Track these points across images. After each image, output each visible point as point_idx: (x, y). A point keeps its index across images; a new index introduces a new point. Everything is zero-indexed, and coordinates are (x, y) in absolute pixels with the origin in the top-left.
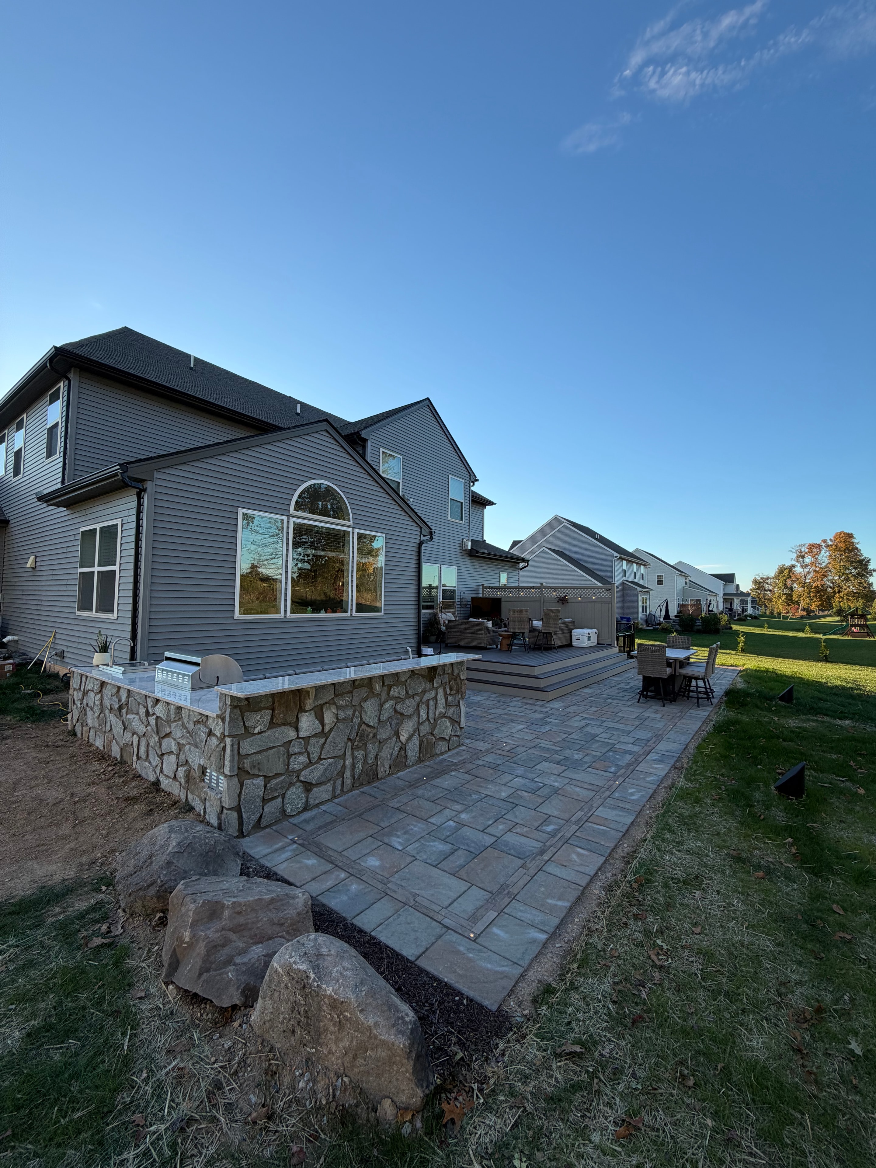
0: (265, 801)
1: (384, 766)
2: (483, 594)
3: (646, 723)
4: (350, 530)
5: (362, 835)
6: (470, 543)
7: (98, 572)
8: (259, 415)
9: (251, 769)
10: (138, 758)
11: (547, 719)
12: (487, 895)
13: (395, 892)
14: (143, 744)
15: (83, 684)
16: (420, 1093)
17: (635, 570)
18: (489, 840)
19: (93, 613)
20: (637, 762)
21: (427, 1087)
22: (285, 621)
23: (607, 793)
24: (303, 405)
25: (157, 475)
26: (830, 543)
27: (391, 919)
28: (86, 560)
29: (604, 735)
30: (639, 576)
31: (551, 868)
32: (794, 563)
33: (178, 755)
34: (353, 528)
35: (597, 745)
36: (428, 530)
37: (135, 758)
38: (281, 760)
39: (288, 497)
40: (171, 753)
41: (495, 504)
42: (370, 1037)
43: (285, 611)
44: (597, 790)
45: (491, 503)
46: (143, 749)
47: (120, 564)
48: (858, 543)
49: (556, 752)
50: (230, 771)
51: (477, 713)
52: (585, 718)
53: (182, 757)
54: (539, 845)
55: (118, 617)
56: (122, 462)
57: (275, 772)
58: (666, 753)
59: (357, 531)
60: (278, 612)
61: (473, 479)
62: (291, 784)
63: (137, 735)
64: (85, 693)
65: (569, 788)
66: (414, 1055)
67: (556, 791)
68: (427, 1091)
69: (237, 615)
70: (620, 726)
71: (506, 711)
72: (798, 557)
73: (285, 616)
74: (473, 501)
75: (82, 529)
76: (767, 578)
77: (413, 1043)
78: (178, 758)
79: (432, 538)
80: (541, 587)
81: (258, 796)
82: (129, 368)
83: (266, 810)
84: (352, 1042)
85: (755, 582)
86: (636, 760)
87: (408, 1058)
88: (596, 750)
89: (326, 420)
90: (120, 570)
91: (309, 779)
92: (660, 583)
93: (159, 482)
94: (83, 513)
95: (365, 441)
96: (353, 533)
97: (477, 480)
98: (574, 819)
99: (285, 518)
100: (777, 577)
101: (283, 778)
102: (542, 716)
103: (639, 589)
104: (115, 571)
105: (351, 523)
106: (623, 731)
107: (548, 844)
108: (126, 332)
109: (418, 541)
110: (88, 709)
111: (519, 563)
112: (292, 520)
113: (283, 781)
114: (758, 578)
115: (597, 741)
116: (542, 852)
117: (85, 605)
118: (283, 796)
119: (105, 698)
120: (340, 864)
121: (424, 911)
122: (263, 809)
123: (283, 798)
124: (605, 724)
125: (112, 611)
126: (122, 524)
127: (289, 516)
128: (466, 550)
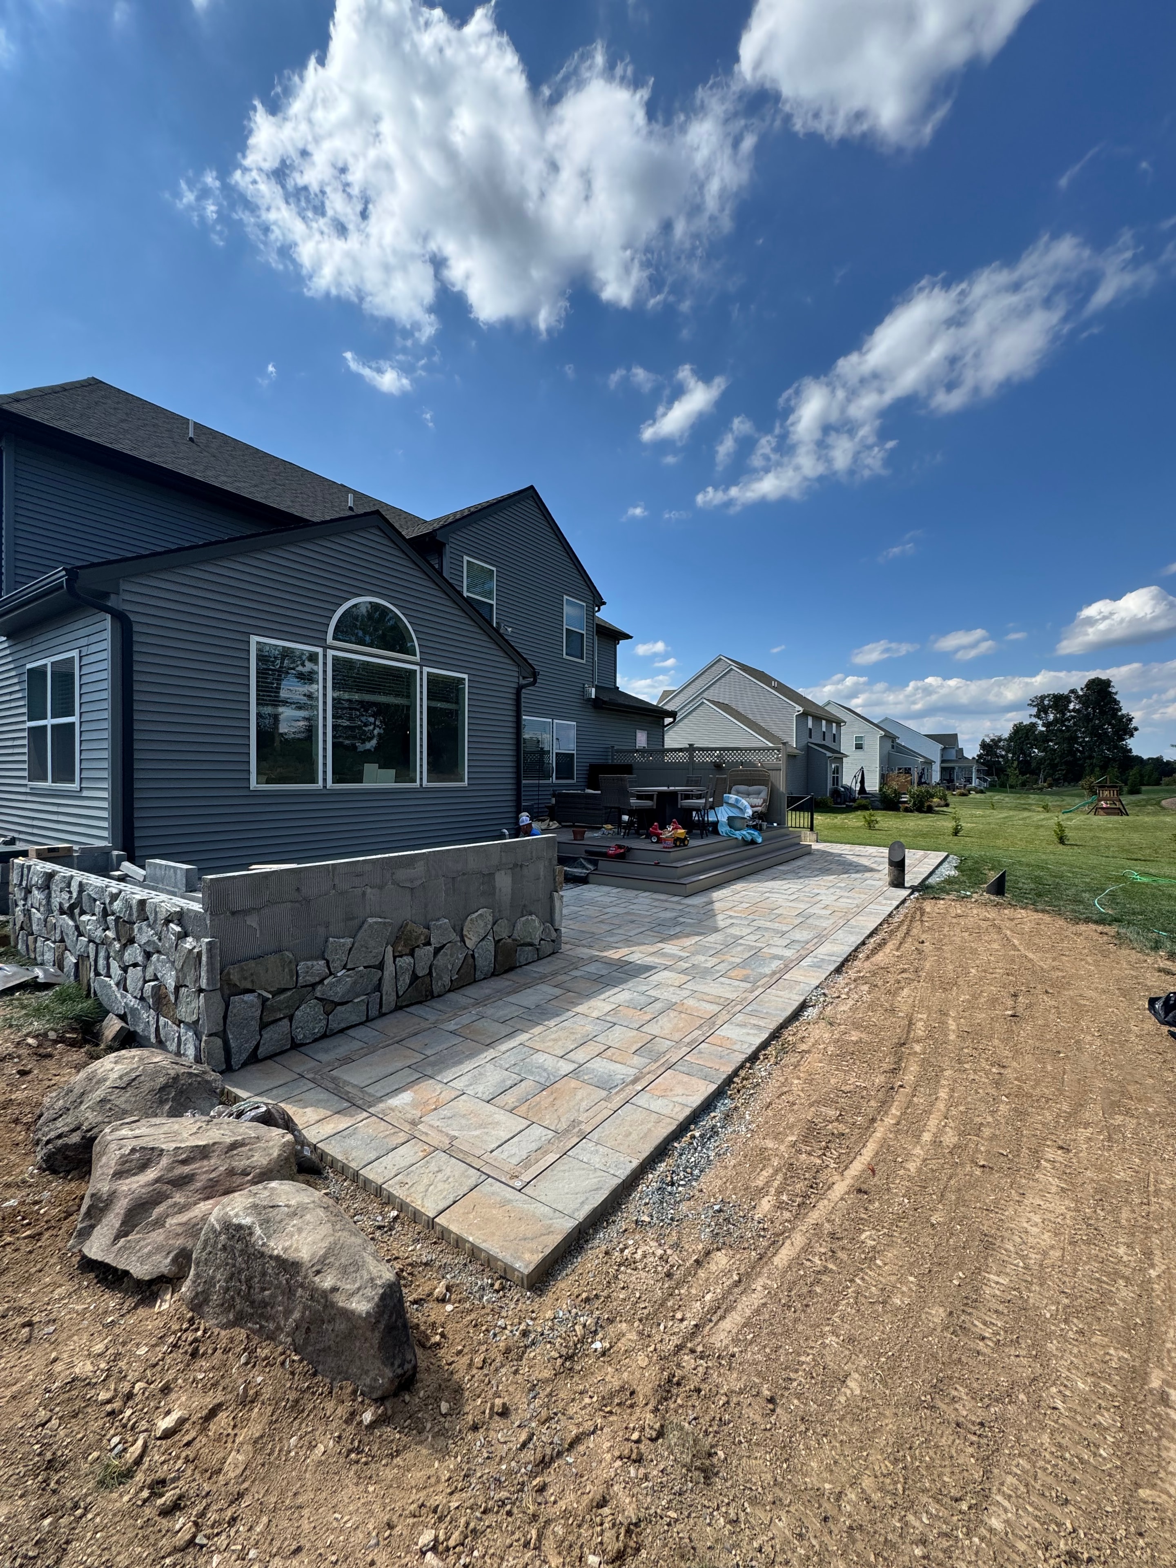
0: (263, 1026)
1: (441, 978)
2: (613, 759)
3: (810, 921)
4: (417, 668)
5: (399, 1065)
6: (594, 690)
7: (52, 726)
8: (288, 507)
9: (240, 981)
10: (98, 974)
11: (682, 920)
12: (551, 1134)
13: (427, 1134)
14: (102, 954)
15: (25, 878)
16: (389, 1373)
17: (824, 729)
18: (566, 1067)
19: (48, 784)
20: (787, 969)
21: (401, 1365)
22: (325, 793)
23: (739, 1007)
24: (358, 495)
25: (124, 586)
26: (1081, 693)
27: (414, 1168)
28: (36, 711)
29: (753, 937)
30: (829, 738)
31: (641, 1100)
32: (1034, 720)
33: (145, 967)
34: (421, 666)
35: (739, 948)
36: (529, 670)
37: (92, 974)
38: (286, 970)
39: (325, 621)
40: (135, 965)
41: (631, 637)
42: (325, 1307)
43: (325, 780)
44: (727, 1004)
45: (627, 637)
46: (101, 962)
47: (81, 714)
48: (1116, 693)
49: (681, 959)
50: (208, 984)
51: (588, 913)
52: (731, 917)
53: (150, 971)
54: (633, 1072)
55: (81, 788)
56: (69, 567)
57: (278, 986)
58: (826, 958)
59: (426, 670)
60: (314, 781)
61: (599, 602)
62: (302, 1001)
63: (94, 942)
64: (28, 891)
65: (690, 1002)
66: (382, 1326)
67: (671, 1006)
68: (400, 1371)
69: (253, 784)
70: (776, 926)
71: (626, 910)
72: (1039, 711)
73: (325, 787)
74: (598, 632)
75: (29, 666)
76: (1000, 740)
77: (384, 1312)
78: (144, 971)
79: (535, 682)
80: (691, 749)
81: (253, 1018)
82: (91, 435)
83: (265, 1036)
84: (303, 1313)
85: (984, 745)
86: (786, 966)
87: (373, 1330)
88: (736, 956)
89: (377, 512)
90: (81, 723)
91: (331, 995)
92: (859, 747)
93: (127, 597)
94: (29, 644)
95: (442, 545)
96: (421, 672)
97: (604, 603)
98: (687, 1040)
99: (319, 650)
100: (1011, 739)
101: (289, 993)
102: (674, 914)
103: (829, 754)
104: (73, 724)
105: (417, 658)
106: (776, 931)
107: (646, 1070)
108: (93, 385)
109: (516, 686)
110: (33, 910)
111: (663, 719)
112: (331, 653)
113: (290, 997)
114: (988, 740)
115: (741, 945)
116: (635, 1081)
117: (37, 774)
118: (291, 1018)
119: (53, 895)
120: (360, 1102)
121: (461, 1156)
122: (261, 1036)
123: (291, 1021)
124: (754, 923)
125: (72, 781)
126: (81, 657)
127: (326, 648)
128: (590, 699)
